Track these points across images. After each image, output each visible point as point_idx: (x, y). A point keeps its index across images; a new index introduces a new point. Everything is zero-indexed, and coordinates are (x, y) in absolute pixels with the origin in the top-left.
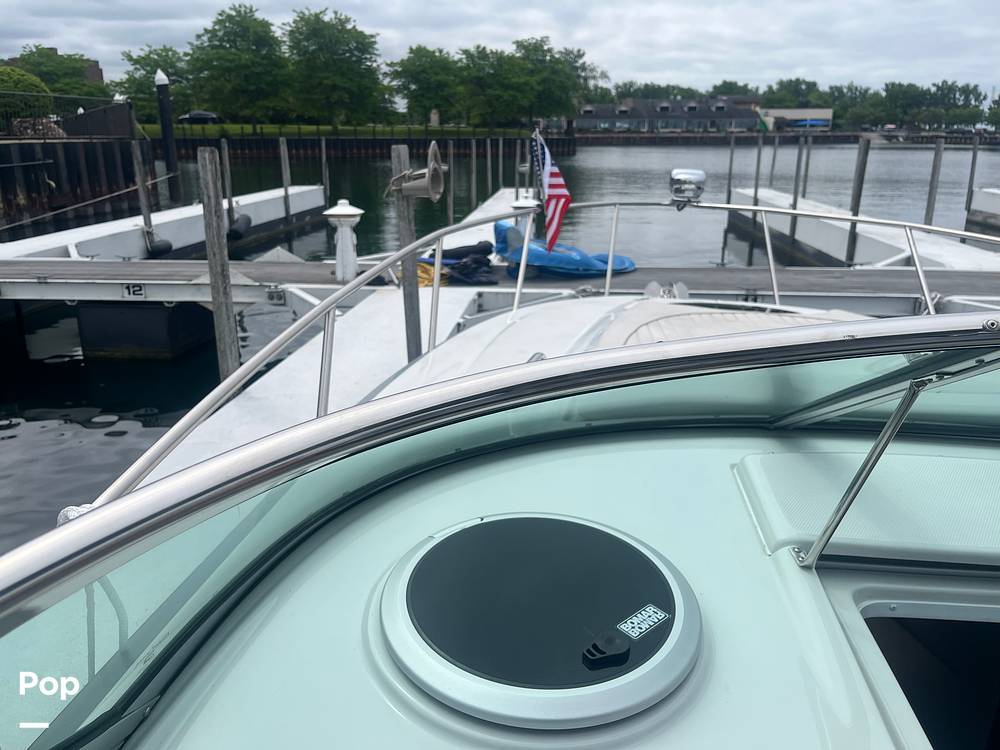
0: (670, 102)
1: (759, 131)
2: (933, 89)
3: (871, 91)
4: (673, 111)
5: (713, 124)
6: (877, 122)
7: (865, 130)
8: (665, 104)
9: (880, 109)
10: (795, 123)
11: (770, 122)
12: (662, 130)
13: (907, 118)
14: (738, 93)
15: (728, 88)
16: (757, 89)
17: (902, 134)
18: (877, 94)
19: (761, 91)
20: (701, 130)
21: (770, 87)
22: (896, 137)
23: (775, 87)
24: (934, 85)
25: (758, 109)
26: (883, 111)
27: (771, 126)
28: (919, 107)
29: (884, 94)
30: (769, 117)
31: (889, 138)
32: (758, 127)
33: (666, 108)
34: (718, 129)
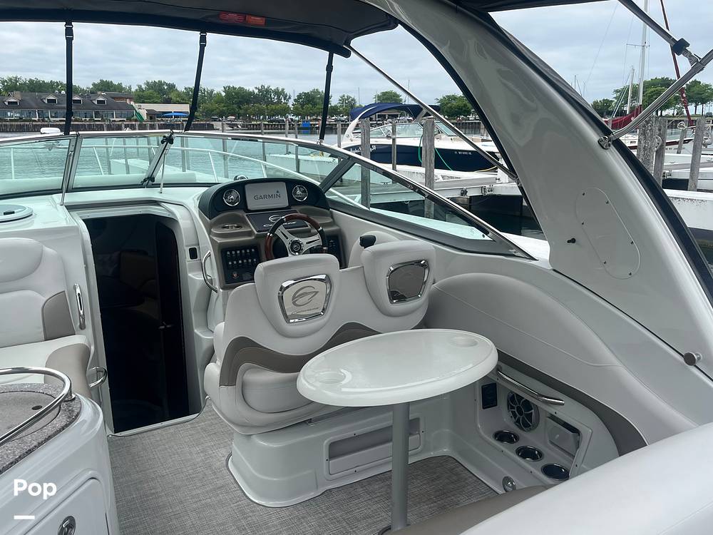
0: (56, 96)
1: (136, 121)
2: (256, 91)
3: (215, 92)
4: (59, 103)
5: (97, 114)
6: (222, 114)
7: (215, 120)
8: (51, 98)
9: (223, 105)
10: (163, 115)
11: (144, 113)
12: (52, 119)
13: (241, 112)
14: (115, 91)
15: (105, 86)
16: (130, 87)
17: (239, 123)
18: (219, 94)
19: (133, 90)
20: (88, 119)
21: (140, 87)
22: (236, 125)
23: (143, 87)
24: (256, 88)
25: (132, 103)
26: (224, 106)
27: (145, 118)
28: (248, 104)
29: (224, 94)
30: (143, 109)
31: (232, 126)
32: (135, 117)
33: (54, 101)
34: (102, 118)
